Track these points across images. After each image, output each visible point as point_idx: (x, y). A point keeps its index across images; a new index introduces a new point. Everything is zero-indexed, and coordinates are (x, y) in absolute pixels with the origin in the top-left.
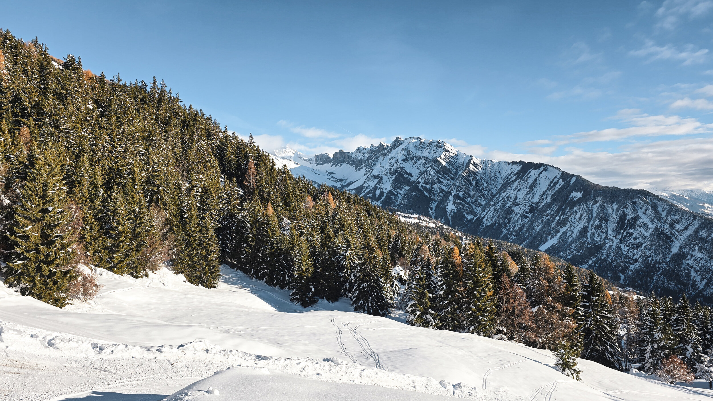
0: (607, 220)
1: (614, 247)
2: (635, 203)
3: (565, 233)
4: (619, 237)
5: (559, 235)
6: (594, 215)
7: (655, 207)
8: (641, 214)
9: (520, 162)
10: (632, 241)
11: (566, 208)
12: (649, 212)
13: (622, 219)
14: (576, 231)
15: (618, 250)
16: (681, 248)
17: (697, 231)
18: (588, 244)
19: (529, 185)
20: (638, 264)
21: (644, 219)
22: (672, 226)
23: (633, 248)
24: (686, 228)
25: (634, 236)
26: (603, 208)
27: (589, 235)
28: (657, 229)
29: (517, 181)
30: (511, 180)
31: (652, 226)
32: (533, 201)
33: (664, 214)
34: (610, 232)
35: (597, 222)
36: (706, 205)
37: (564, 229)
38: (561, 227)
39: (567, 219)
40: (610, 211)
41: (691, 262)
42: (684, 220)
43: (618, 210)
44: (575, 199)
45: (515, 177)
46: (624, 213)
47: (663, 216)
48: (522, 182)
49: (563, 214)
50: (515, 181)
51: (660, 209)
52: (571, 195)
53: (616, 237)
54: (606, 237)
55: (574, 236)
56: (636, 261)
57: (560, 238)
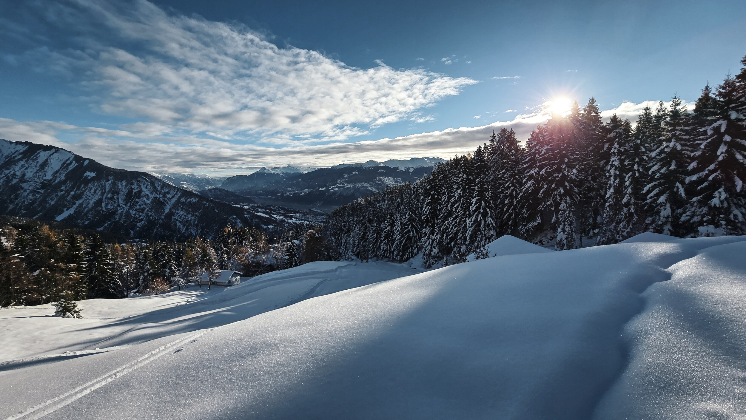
0: (118, 193)
1: (124, 212)
2: (139, 181)
3: (81, 205)
4: (129, 205)
5: (75, 206)
6: (107, 190)
7: (153, 184)
8: (143, 189)
9: (27, 143)
10: (138, 207)
11: (80, 186)
12: (149, 187)
13: (130, 191)
14: (91, 202)
15: (128, 213)
16: (170, 209)
17: (179, 198)
18: (103, 211)
19: (39, 164)
20: (143, 222)
21: (146, 191)
22: (164, 196)
23: (139, 212)
24: (173, 197)
25: (139, 204)
26: (114, 184)
27: (103, 205)
28: (155, 198)
29: (24, 160)
30: (16, 158)
31: (151, 196)
32: (45, 178)
33: (159, 188)
34: (121, 201)
35: (110, 195)
36: (184, 182)
37: (80, 201)
38: (77, 200)
39: (82, 193)
40: (120, 187)
41: (176, 217)
42: (172, 192)
43: (126, 186)
44: (89, 178)
45: (21, 156)
46: (131, 188)
47: (159, 189)
48: (31, 162)
49: (78, 189)
50: (21, 159)
51: (156, 185)
52: (85, 174)
53: (126, 205)
54: (118, 206)
55: (90, 206)
56: (142, 220)
57: (76, 209)
